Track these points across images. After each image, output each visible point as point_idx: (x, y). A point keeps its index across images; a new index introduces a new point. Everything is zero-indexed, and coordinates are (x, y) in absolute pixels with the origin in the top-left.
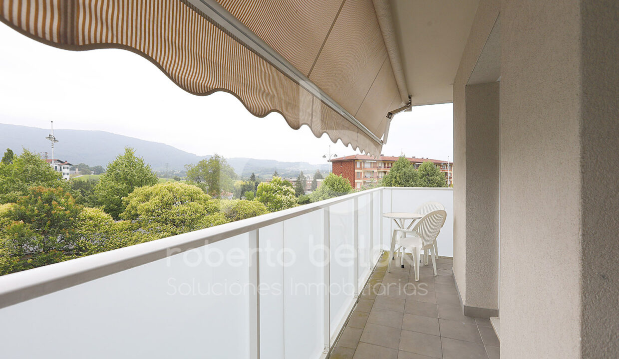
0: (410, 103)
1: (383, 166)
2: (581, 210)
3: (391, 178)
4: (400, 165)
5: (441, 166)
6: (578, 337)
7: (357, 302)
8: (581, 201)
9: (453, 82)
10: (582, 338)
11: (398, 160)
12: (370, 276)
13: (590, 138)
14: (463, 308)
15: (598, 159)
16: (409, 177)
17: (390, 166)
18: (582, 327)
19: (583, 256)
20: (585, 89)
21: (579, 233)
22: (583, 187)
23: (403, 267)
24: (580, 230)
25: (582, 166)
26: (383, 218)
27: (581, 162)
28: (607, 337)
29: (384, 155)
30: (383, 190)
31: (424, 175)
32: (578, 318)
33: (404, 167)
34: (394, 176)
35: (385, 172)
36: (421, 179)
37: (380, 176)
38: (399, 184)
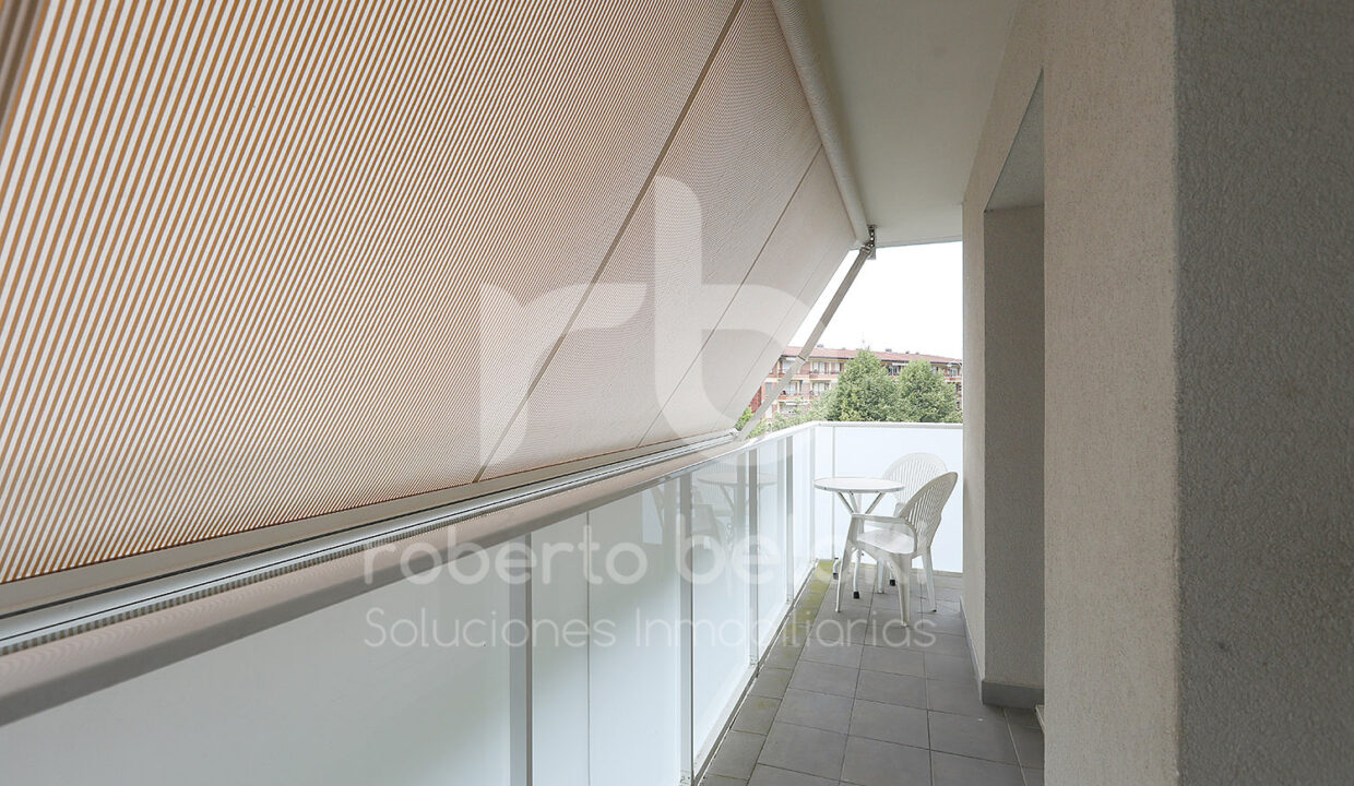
0: (873, 242)
1: (822, 369)
2: (1177, 508)
3: (838, 397)
4: (858, 368)
5: (946, 369)
6: (1174, 771)
7: (756, 674)
8: (1178, 489)
9: (962, 199)
10: (1180, 772)
11: (855, 356)
12: (786, 616)
13: (1194, 361)
14: (980, 685)
15: (1211, 405)
16: (878, 395)
17: (837, 369)
18: (1181, 750)
19: (1181, 603)
20: (1185, 260)
21: (1173, 556)
22: (1181, 462)
23: (857, 595)
24: (1177, 549)
25: (1180, 419)
26: (817, 490)
27: (1177, 410)
28: (1228, 770)
29: (826, 347)
30: (818, 429)
31: (910, 390)
32: (1174, 730)
33: (867, 372)
34: (847, 392)
35: (827, 383)
36: (904, 397)
37: (816, 389)
38: (857, 409)
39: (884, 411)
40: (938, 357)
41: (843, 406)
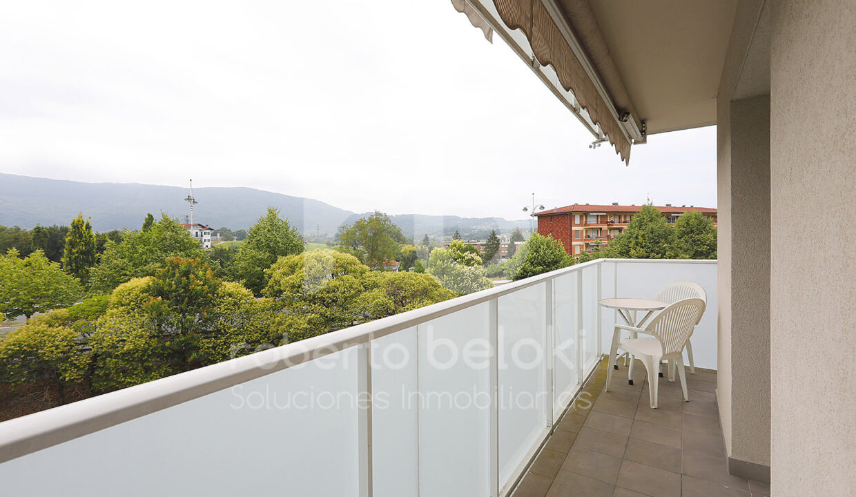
0: (644, 131)
1: (617, 220)
3: (628, 239)
4: (644, 219)
7: (551, 433)
9: (716, 94)
11: (642, 210)
14: (728, 461)
16: (660, 236)
17: (628, 219)
23: (631, 383)
30: (603, 264)
31: (685, 233)
33: (651, 221)
34: (634, 236)
35: (620, 230)
36: (680, 238)
37: (612, 235)
38: (643, 247)
39: (665, 248)
40: (707, 209)
41: (631, 245)
